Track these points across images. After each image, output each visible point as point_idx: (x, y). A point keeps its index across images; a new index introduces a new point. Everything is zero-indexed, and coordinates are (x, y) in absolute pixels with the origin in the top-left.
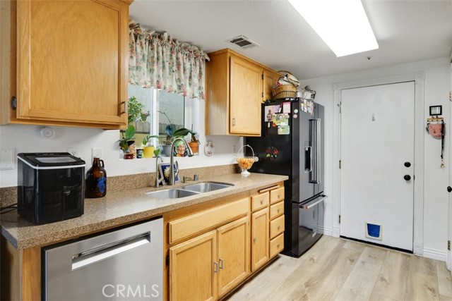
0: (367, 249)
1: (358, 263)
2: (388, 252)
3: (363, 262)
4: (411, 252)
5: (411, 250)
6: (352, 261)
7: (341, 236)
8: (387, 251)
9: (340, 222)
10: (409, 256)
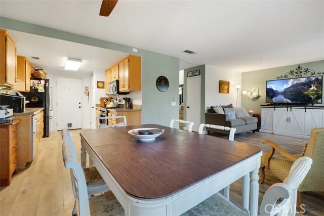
4: (81, 129)
7: (57, 131)
9: (57, 125)
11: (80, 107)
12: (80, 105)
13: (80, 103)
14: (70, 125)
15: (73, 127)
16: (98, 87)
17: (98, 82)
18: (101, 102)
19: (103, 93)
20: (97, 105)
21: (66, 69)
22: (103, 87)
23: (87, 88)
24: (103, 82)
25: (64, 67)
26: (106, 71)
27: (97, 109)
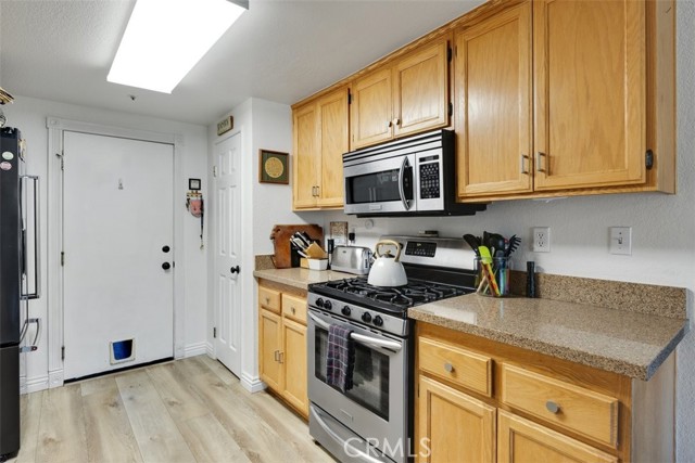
0: (120, 380)
1: (126, 404)
2: (148, 371)
3: (131, 399)
4: (171, 359)
5: (171, 356)
6: (115, 405)
7: (66, 382)
8: (144, 370)
9: (63, 358)
10: (172, 364)
11: (166, 266)
12: (167, 257)
13: (166, 249)
14: (124, 349)
15: (138, 356)
16: (265, 178)
17: (265, 155)
18: (277, 245)
19: (283, 206)
20: (260, 262)
21: (114, 77)
22: (283, 180)
23: (194, 185)
24: (284, 157)
25: (106, 70)
26: (297, 107)
27: (259, 280)
